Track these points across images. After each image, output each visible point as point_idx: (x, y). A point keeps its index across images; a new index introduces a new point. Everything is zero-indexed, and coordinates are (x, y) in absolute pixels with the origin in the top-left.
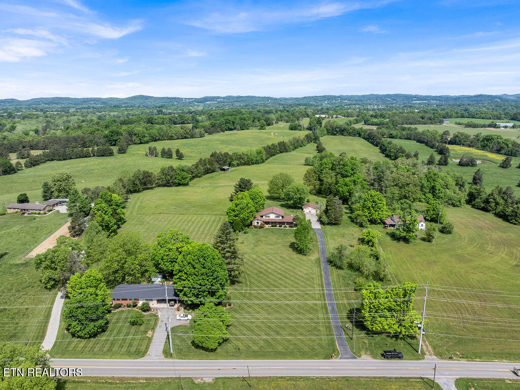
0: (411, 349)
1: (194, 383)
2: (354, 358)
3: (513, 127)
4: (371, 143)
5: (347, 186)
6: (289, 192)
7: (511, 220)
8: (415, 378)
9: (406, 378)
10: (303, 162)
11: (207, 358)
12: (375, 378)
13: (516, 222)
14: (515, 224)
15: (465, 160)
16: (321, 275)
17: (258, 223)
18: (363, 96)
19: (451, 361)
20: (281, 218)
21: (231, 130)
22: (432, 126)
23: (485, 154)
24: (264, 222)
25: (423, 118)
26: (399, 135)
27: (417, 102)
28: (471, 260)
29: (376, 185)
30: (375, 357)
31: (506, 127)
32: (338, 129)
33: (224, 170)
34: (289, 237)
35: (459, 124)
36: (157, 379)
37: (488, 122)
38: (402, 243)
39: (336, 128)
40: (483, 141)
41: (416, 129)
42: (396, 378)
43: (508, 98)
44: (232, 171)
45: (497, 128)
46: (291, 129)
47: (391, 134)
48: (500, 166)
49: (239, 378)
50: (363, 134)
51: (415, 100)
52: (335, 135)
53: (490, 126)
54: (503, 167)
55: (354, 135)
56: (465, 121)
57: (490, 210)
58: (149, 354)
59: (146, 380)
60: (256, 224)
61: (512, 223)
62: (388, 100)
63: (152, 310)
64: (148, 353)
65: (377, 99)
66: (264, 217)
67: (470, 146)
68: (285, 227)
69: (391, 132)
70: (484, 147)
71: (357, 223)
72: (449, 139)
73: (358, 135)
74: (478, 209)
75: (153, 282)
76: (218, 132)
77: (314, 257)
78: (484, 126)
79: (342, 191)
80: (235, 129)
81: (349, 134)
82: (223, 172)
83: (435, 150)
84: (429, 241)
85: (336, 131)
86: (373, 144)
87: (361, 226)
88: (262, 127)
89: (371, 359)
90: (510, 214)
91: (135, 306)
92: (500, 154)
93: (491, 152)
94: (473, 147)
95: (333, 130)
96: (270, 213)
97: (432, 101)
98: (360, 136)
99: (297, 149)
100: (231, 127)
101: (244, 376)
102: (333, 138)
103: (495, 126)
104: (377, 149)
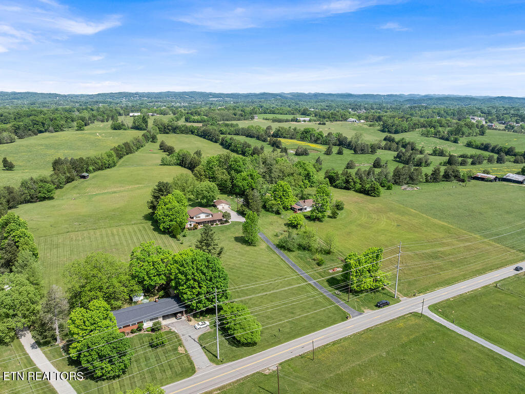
0: (388, 297)
1: (266, 375)
2: (361, 314)
3: (310, 121)
4: (209, 140)
5: (245, 180)
6: (202, 191)
7: (371, 193)
8: (407, 314)
9: (402, 316)
10: (160, 162)
11: (255, 352)
12: (385, 322)
13: (375, 195)
14: (374, 196)
15: (300, 150)
16: (282, 259)
17: (191, 225)
18: (160, 93)
19: (416, 298)
20: (211, 216)
21: (41, 132)
22: (246, 122)
23: (307, 144)
24: (197, 223)
25: (235, 115)
26: (228, 131)
27: (214, 99)
28: (371, 227)
29: (267, 176)
30: (373, 309)
31: (305, 121)
32: (170, 128)
33: (84, 177)
34: (228, 233)
35: (266, 119)
36: (230, 384)
37: (290, 117)
38: (317, 222)
39: (168, 127)
40: (302, 133)
41: (237, 125)
42: (397, 318)
43: (287, 96)
44: (93, 177)
45: (299, 122)
46: (115, 129)
47: (221, 131)
48: (325, 154)
49: (297, 357)
50: (196, 131)
51: (211, 98)
52: (167, 133)
53: (292, 120)
54: (327, 154)
55: (187, 133)
56: (271, 116)
57: (351, 189)
58: (199, 368)
59: (219, 390)
60: (189, 226)
61: (372, 196)
62: (186, 98)
63: (163, 328)
64: (196, 367)
65: (175, 96)
66: (194, 218)
67: (291, 138)
68: (217, 224)
69: (221, 129)
70: (303, 139)
71: (272, 212)
72: (272, 133)
73: (190, 133)
74: (341, 188)
75: (136, 303)
76: (30, 135)
77: (263, 246)
78: (287, 121)
79: (242, 185)
80: (46, 131)
81: (182, 132)
82: (83, 180)
83: (268, 143)
84: (335, 218)
85: (169, 129)
86: (211, 140)
87: (278, 213)
88: (81, 127)
89: (371, 311)
90: (370, 189)
91: (139, 329)
92: (317, 143)
93: (311, 142)
94: (294, 139)
95: (165, 128)
96: (200, 214)
97: (226, 98)
98: (193, 133)
99: (140, 150)
100: (41, 129)
101: (300, 354)
102: (168, 137)
103: (297, 121)
104: (218, 145)
